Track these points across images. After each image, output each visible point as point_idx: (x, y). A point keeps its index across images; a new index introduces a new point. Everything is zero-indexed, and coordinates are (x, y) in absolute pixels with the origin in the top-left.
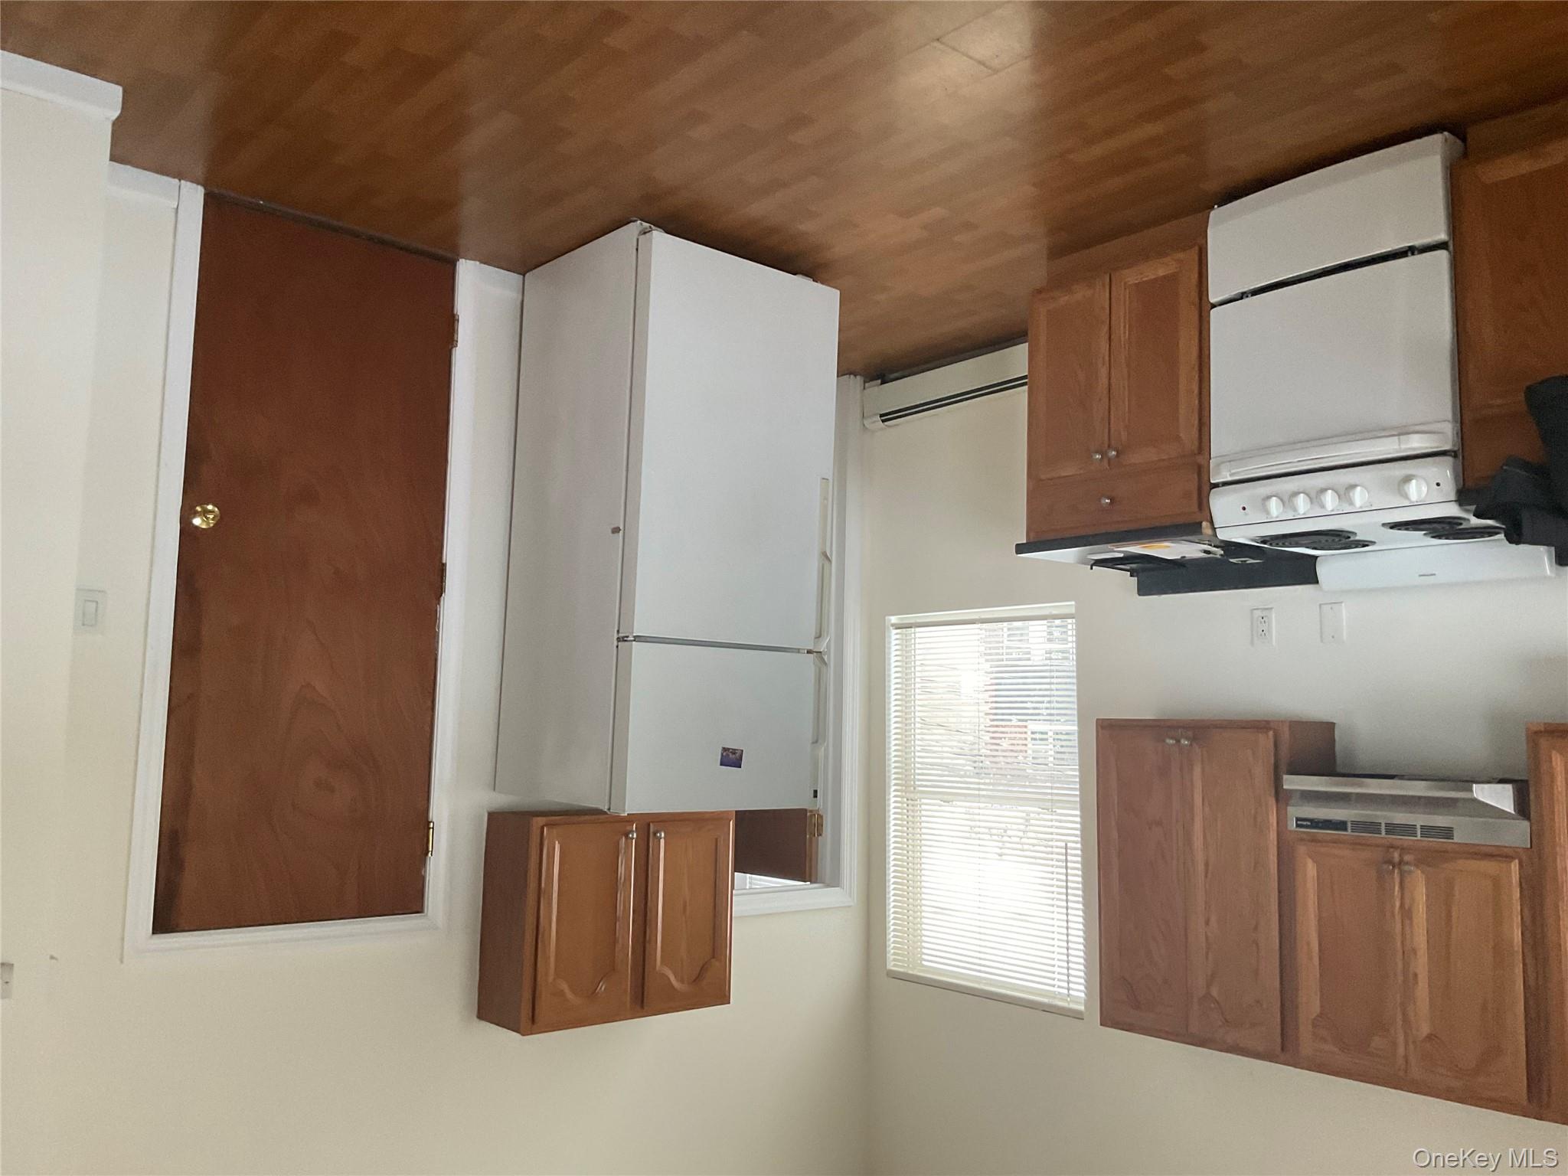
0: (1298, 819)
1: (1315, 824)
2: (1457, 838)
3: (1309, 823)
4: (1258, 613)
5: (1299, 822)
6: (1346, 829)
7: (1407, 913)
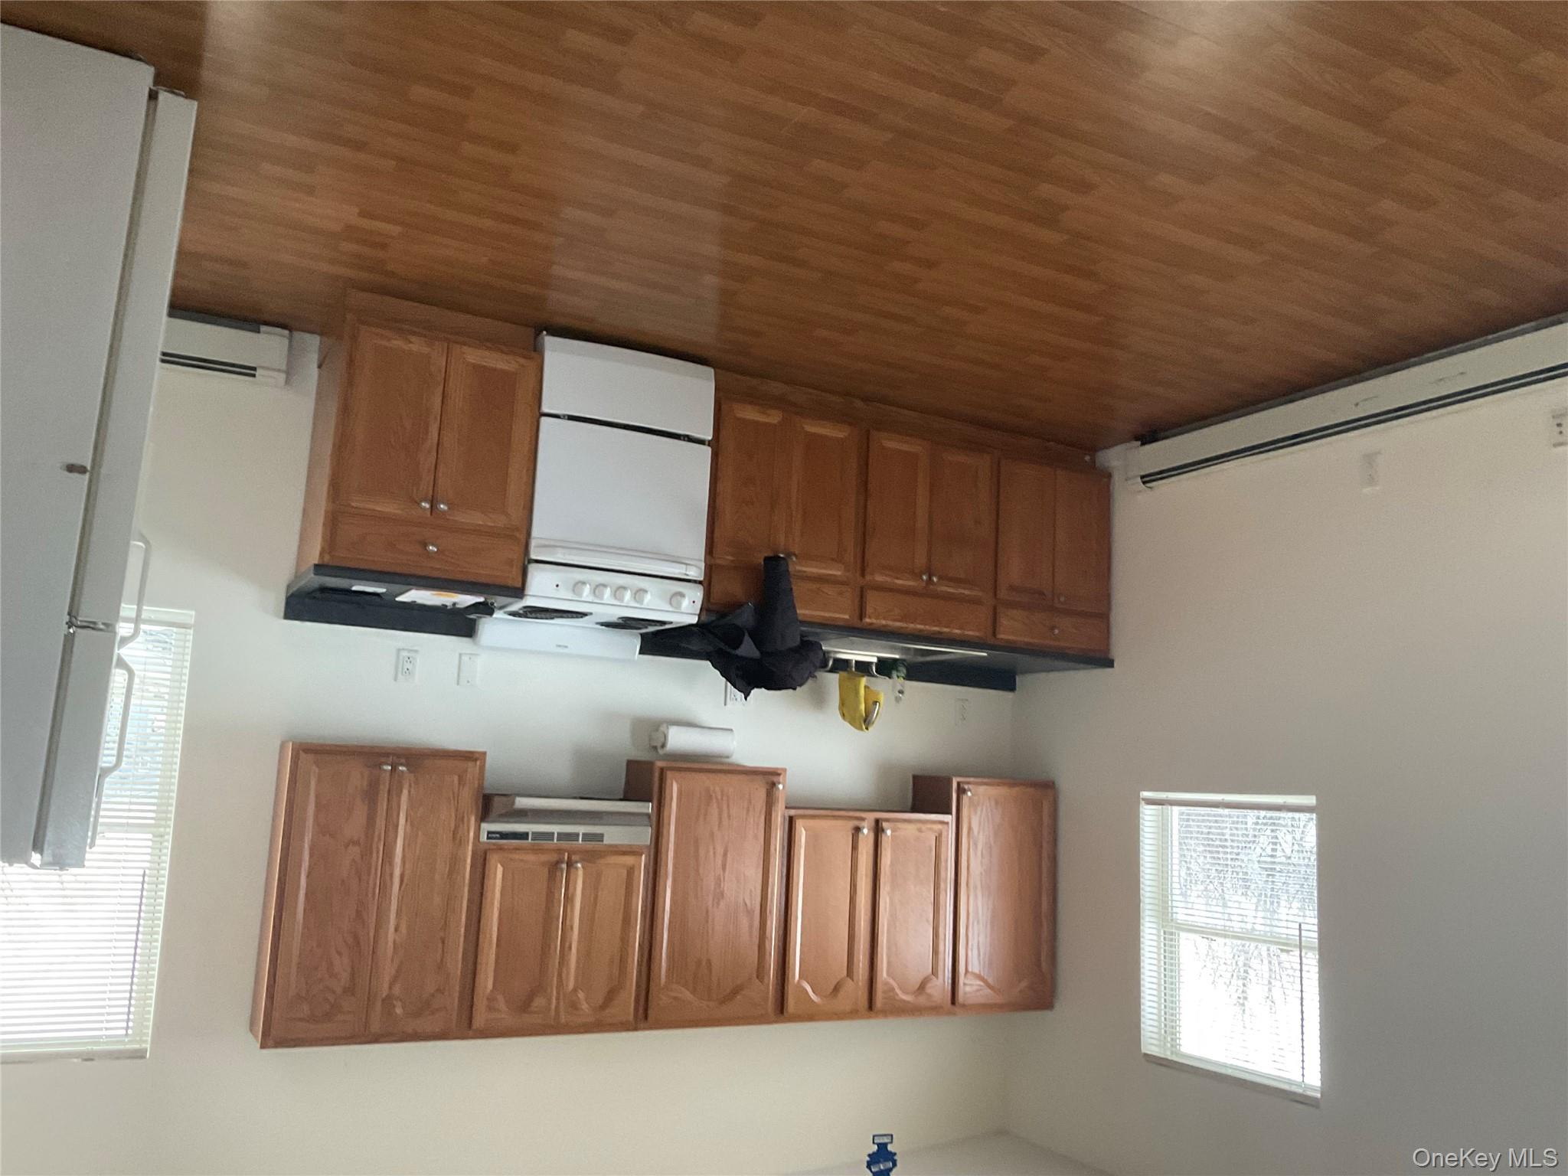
0: (489, 833)
1: (504, 836)
2: (607, 841)
3: (498, 835)
4: (405, 654)
5: (490, 835)
6: (527, 839)
7: (569, 899)
